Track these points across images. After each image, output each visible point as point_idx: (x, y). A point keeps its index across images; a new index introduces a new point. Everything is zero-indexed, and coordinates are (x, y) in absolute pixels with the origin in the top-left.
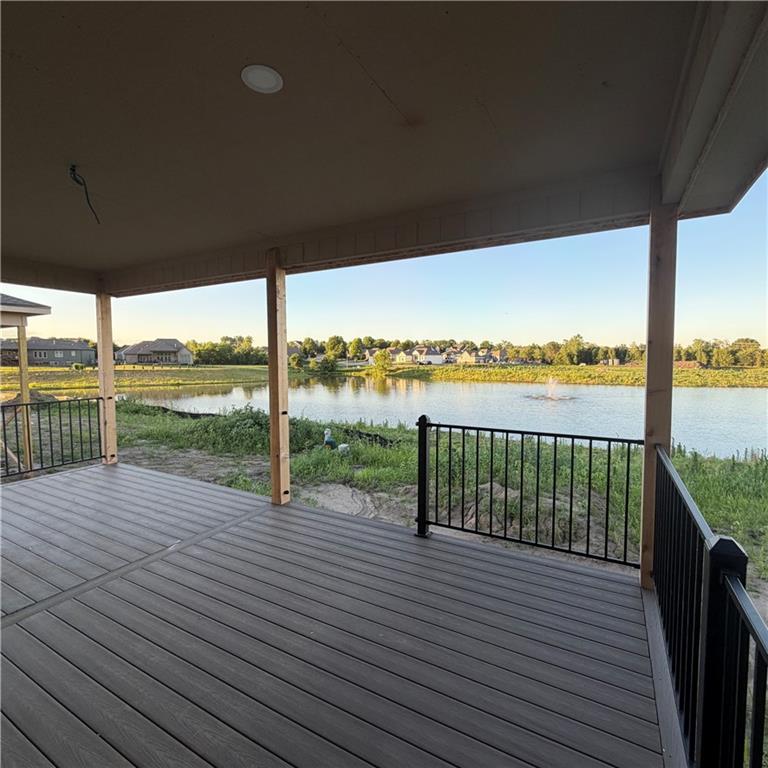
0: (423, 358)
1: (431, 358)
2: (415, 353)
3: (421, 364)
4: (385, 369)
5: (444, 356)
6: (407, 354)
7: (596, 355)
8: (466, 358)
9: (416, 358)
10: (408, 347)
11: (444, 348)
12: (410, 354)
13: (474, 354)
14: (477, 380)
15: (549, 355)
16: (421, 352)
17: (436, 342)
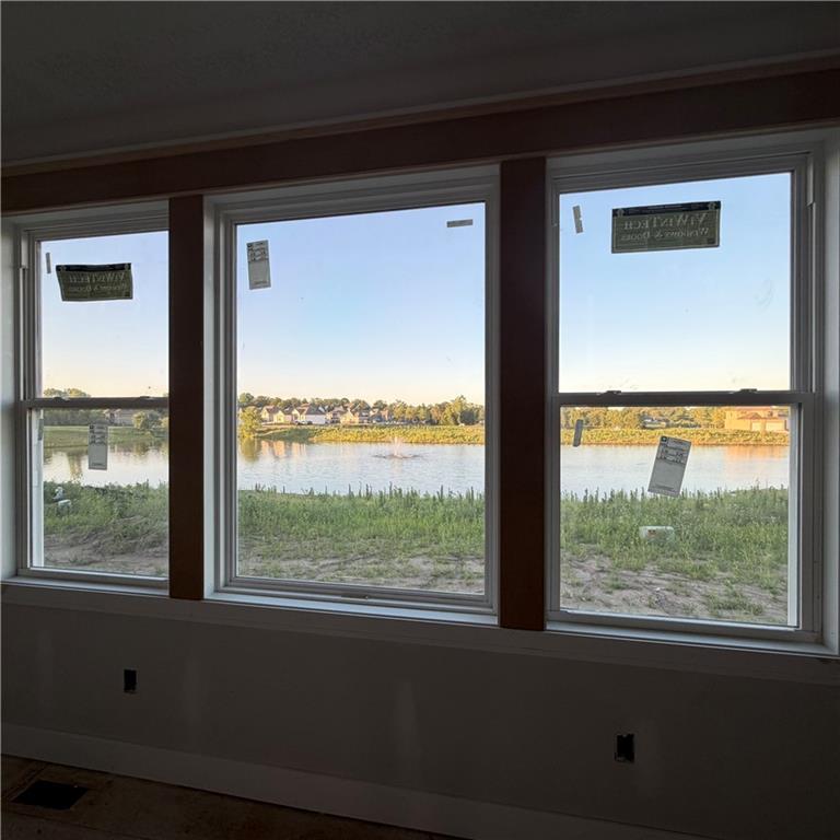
0: (303, 419)
1: (311, 418)
2: (295, 412)
3: (299, 424)
4: (253, 431)
5: (329, 416)
6: (286, 413)
7: (477, 416)
8: (348, 418)
9: (296, 418)
10: (289, 406)
11: (333, 407)
12: (289, 413)
13: (358, 414)
14: (349, 441)
15: (435, 414)
16: (301, 412)
17: (326, 400)
